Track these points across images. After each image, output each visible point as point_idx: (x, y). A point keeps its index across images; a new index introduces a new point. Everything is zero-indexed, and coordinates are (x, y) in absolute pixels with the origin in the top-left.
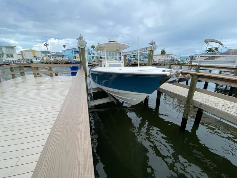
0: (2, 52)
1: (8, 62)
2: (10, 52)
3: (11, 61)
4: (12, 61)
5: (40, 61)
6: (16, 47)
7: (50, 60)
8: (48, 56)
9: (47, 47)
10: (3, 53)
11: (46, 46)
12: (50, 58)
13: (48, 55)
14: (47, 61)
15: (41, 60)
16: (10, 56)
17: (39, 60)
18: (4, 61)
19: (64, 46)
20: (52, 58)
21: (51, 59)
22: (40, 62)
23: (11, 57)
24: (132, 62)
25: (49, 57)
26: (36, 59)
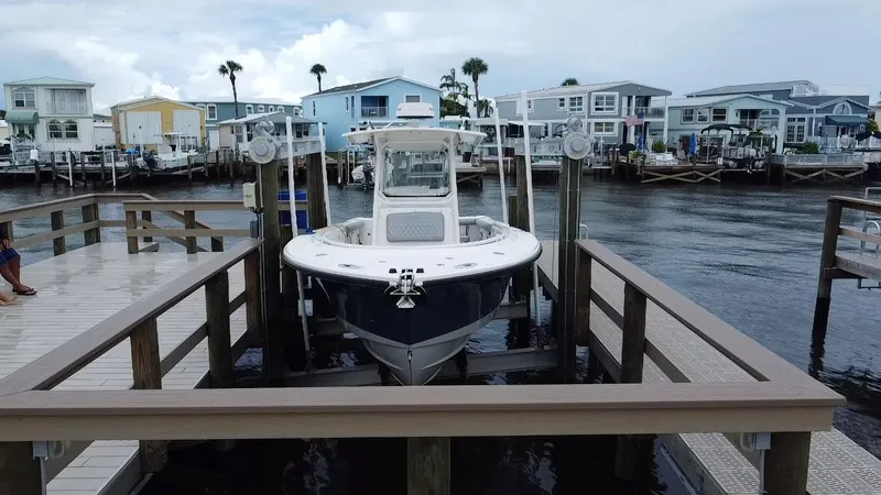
0: (33, 112)
1: (53, 159)
2: (66, 110)
3: (64, 159)
4: (68, 155)
5: (189, 159)
6: (92, 85)
7: (238, 154)
8: (229, 129)
9: (233, 79)
10: (36, 114)
11: (228, 76)
12: (239, 139)
13: (231, 125)
14: (221, 159)
15: (193, 152)
16: (64, 132)
17: (186, 155)
18: (34, 155)
19: (318, 69)
20: (245, 138)
21: (241, 145)
22: (186, 164)
23: (68, 136)
24: (720, 161)
25: (234, 137)
26: (174, 148)
